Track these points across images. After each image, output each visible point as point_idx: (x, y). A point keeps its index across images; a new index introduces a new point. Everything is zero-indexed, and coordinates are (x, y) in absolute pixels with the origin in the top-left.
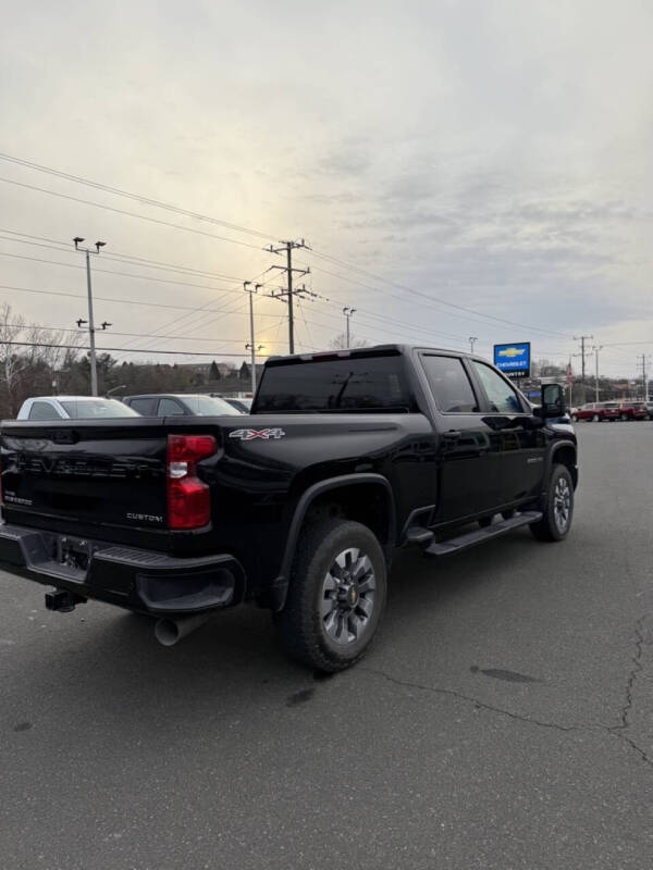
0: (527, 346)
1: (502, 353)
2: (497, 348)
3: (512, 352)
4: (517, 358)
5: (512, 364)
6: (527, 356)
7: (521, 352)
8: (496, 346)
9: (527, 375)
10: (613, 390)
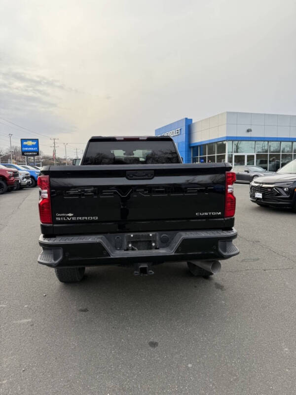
0: (37, 140)
1: (25, 143)
2: (23, 140)
3: (30, 143)
4: (33, 146)
5: (30, 149)
6: (37, 146)
7: (34, 143)
8: (21, 139)
9: (38, 154)
10: (62, 163)
